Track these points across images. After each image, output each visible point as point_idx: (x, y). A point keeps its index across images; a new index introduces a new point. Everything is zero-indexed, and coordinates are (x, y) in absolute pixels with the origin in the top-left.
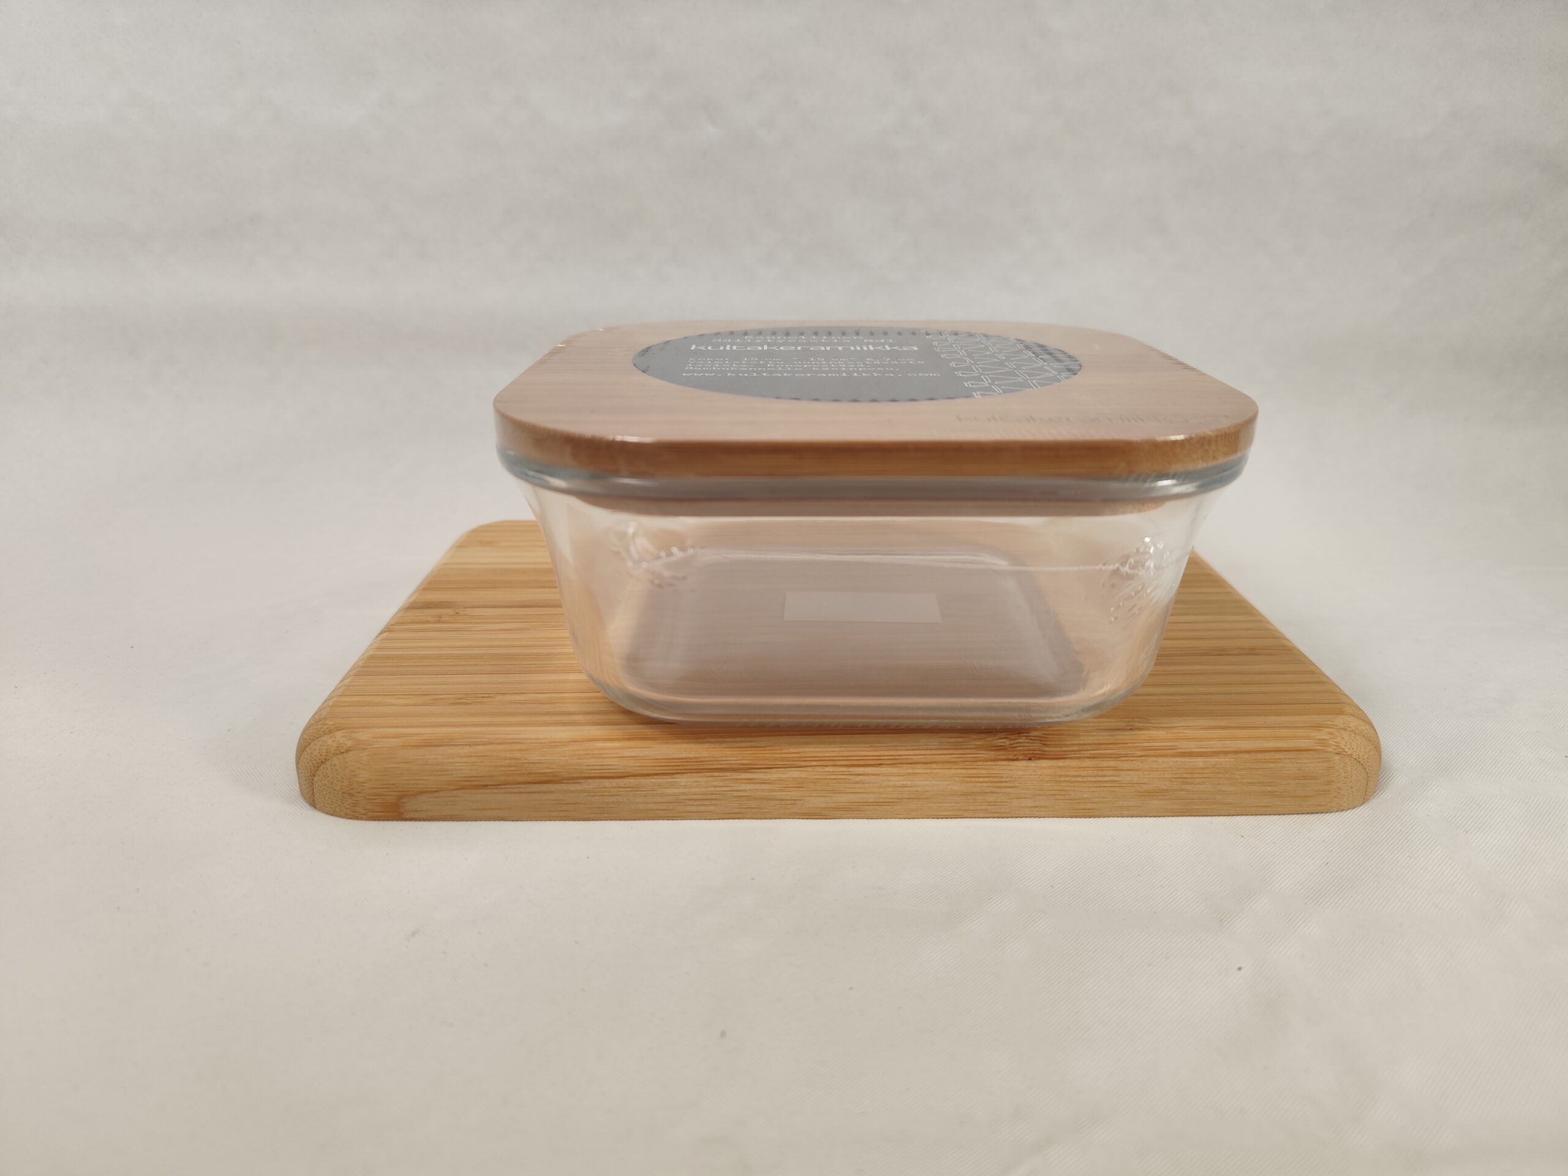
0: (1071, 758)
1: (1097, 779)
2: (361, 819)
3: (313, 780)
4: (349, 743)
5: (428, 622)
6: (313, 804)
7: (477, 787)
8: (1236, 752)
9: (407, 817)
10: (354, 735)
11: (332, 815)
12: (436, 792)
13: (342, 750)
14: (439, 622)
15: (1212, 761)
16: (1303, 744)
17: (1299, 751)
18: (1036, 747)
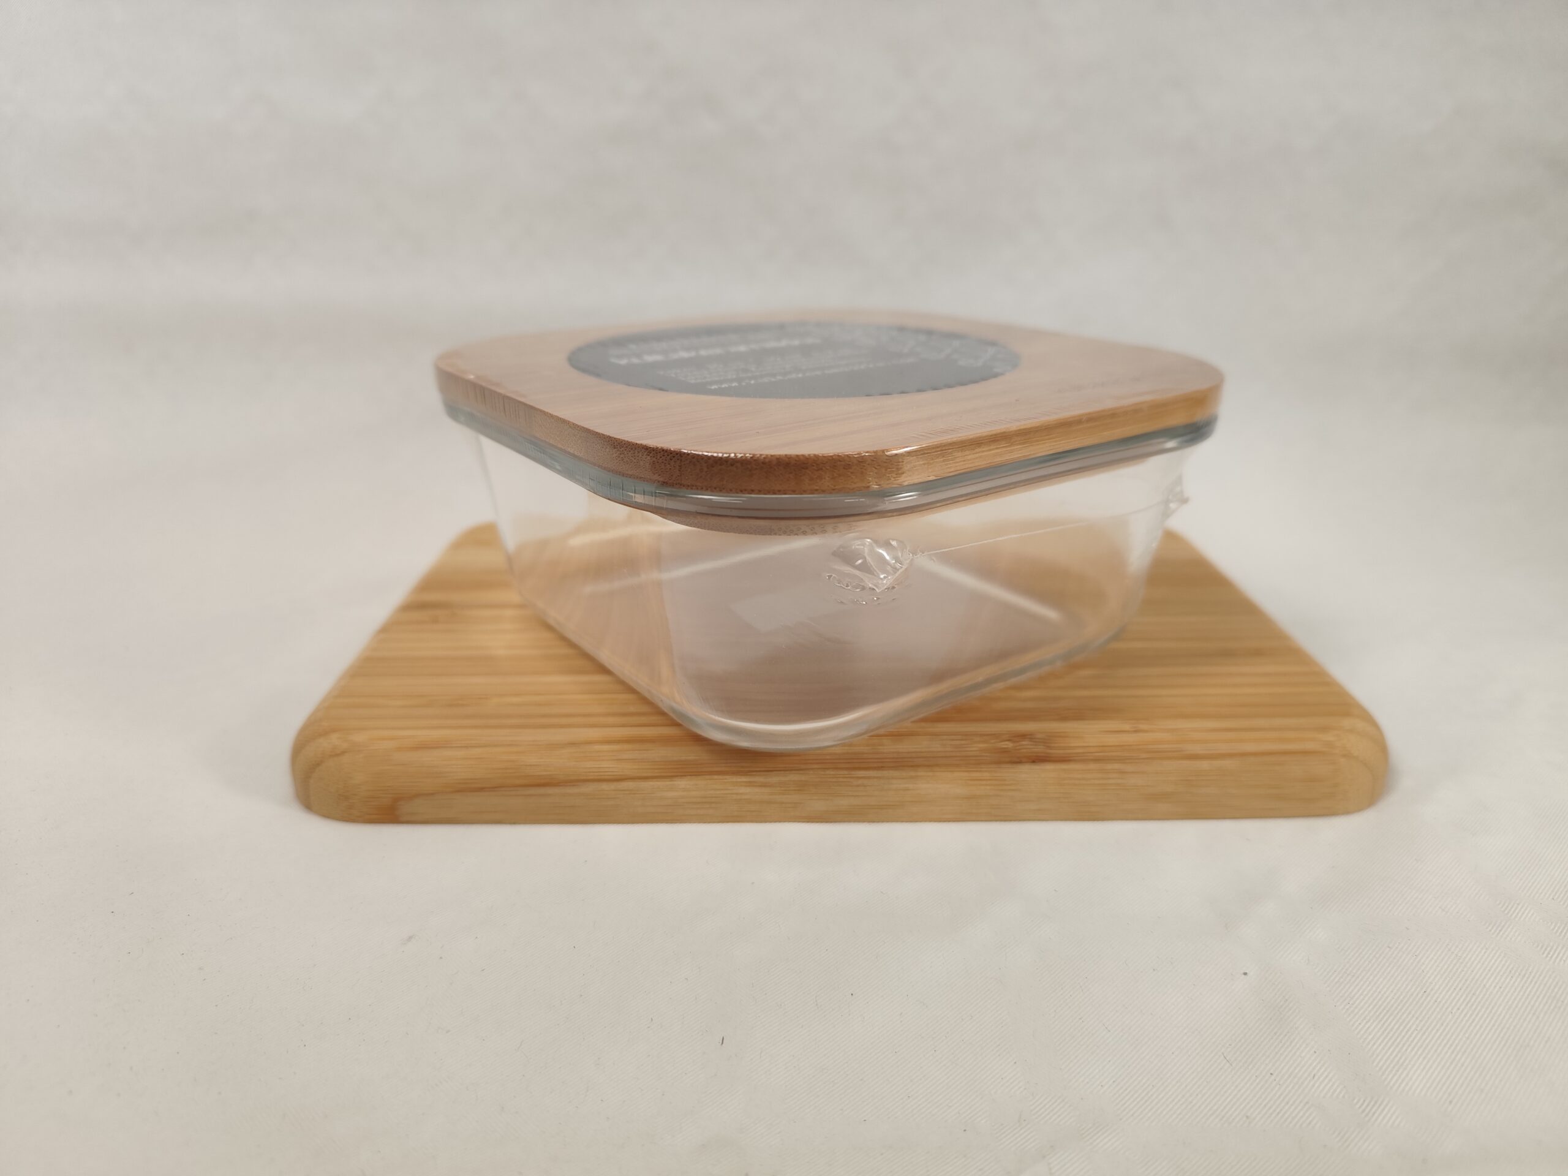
0: (1076, 761)
1: (1101, 782)
2: (360, 822)
3: (310, 783)
4: (345, 745)
5: (425, 623)
6: (309, 808)
7: (474, 790)
8: (1242, 755)
9: (400, 820)
10: (350, 737)
11: (330, 819)
12: (434, 795)
13: (338, 753)
14: (435, 622)
15: (1218, 763)
16: (1310, 746)
17: (1305, 753)
18: (1040, 749)
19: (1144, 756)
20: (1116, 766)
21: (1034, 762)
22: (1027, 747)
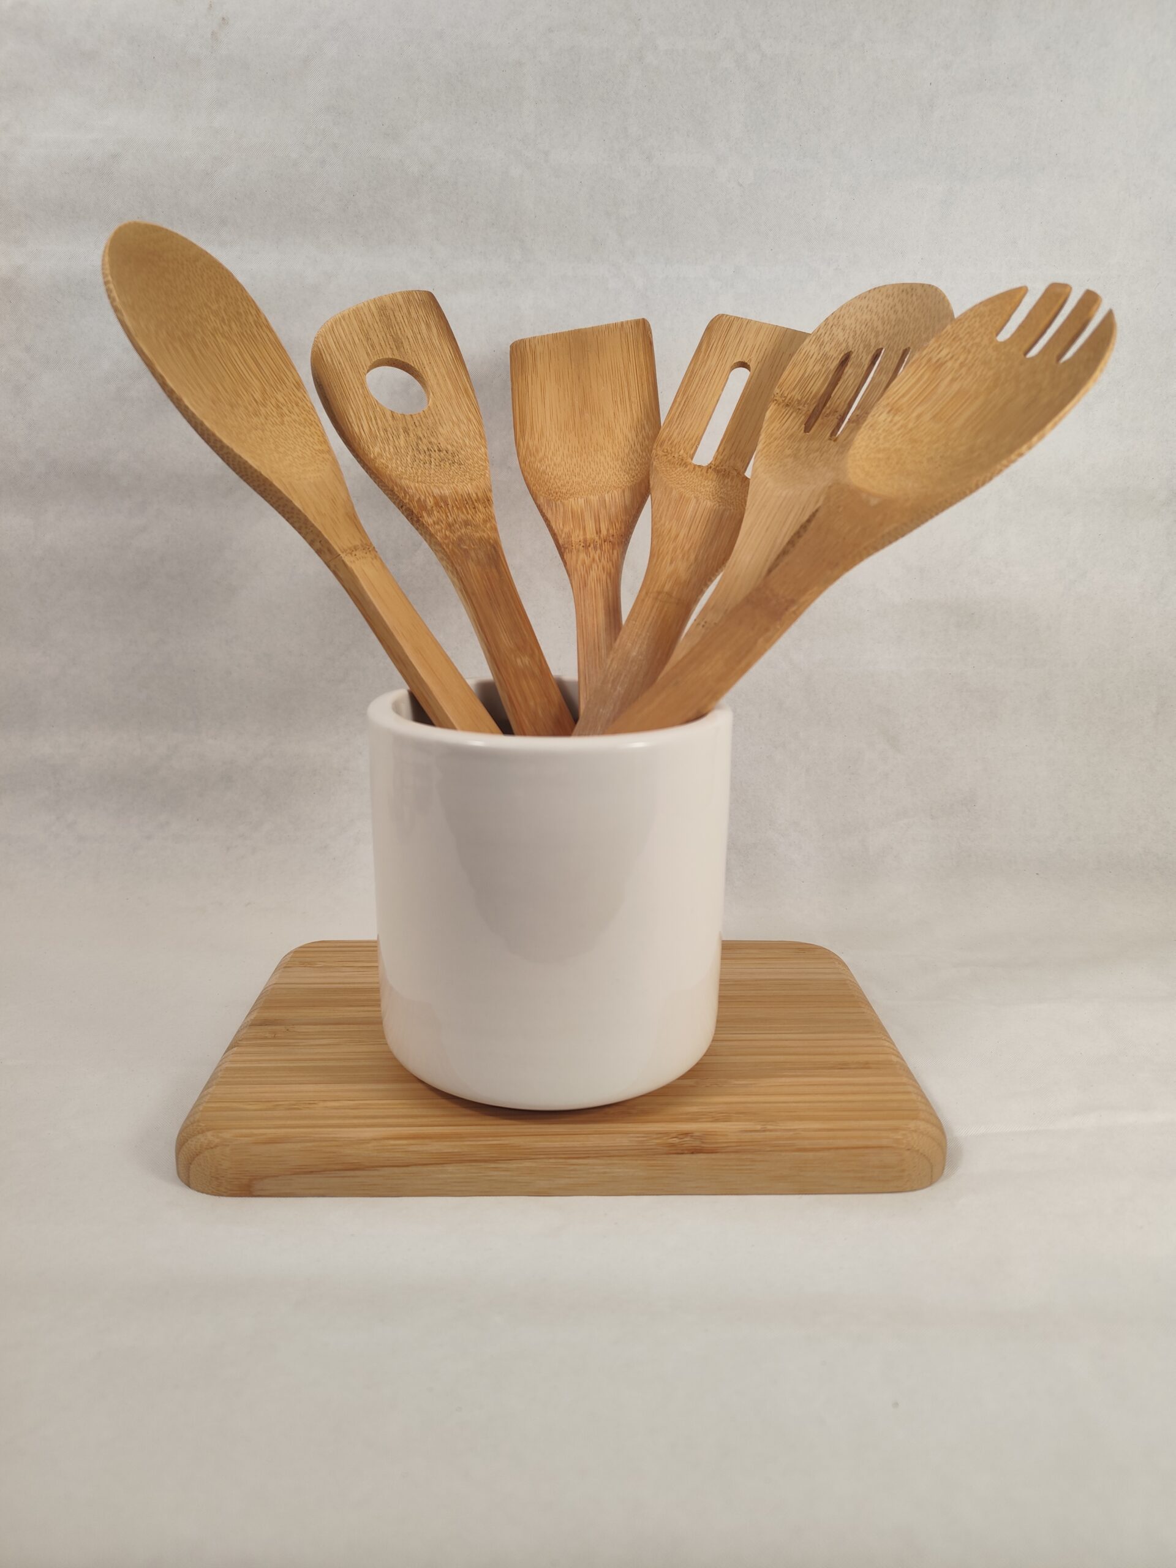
0: (722, 1152)
1: (739, 1168)
2: (222, 1196)
3: (189, 1167)
4: (217, 1141)
5: (266, 1038)
6: (188, 1184)
7: (305, 1173)
8: (837, 1148)
9: (254, 1194)
10: (220, 1135)
11: (202, 1192)
12: (277, 1176)
13: (212, 1146)
14: (274, 1038)
15: (820, 1154)
16: (884, 1142)
17: (881, 1147)
18: (697, 1143)
19: (769, 1149)
20: (750, 1156)
21: (692, 1153)
22: (688, 1142)
